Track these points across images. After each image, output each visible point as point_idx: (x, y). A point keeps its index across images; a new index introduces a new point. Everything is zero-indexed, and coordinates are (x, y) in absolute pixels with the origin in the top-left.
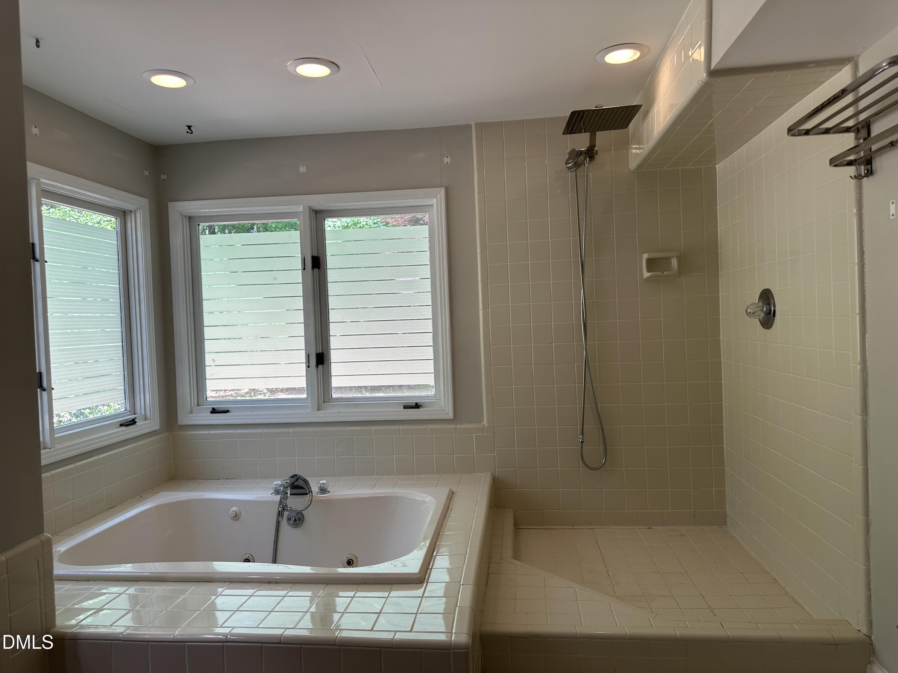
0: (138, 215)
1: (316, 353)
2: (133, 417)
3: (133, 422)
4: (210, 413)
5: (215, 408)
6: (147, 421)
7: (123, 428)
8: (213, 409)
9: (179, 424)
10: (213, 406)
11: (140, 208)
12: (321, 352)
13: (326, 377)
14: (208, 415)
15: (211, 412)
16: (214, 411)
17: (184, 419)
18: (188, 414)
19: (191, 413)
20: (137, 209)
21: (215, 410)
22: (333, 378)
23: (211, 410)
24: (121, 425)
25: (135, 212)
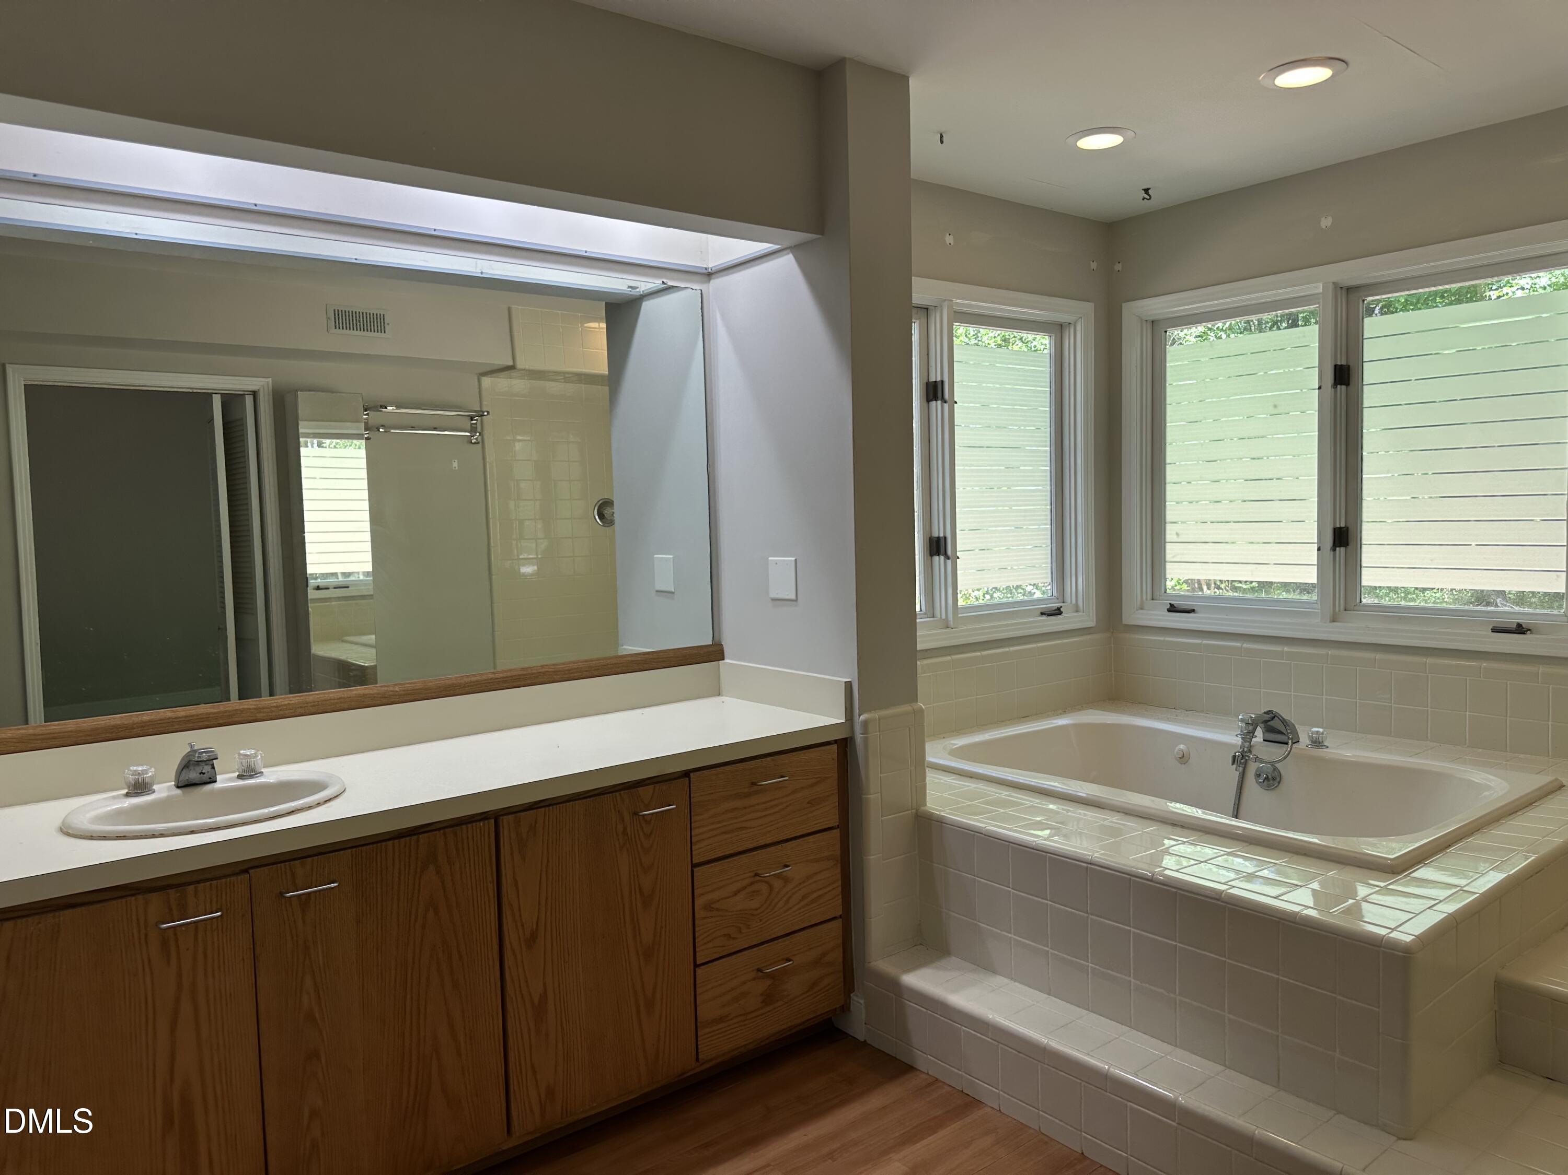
0: (1079, 328)
1: (1332, 527)
2: (1059, 605)
3: (1058, 612)
4: (1166, 610)
5: (1175, 605)
6: (1080, 614)
7: (1044, 618)
8: (1171, 605)
9: (1125, 622)
10: (1172, 602)
11: (1081, 318)
12: (1343, 525)
13: (1353, 568)
14: (1164, 613)
15: (1169, 610)
16: (1172, 609)
17: (1132, 616)
18: (1137, 610)
19: (1142, 609)
20: (1077, 320)
21: (1175, 607)
22: (1365, 572)
23: (1168, 606)
24: (1042, 614)
25: (1075, 323)
